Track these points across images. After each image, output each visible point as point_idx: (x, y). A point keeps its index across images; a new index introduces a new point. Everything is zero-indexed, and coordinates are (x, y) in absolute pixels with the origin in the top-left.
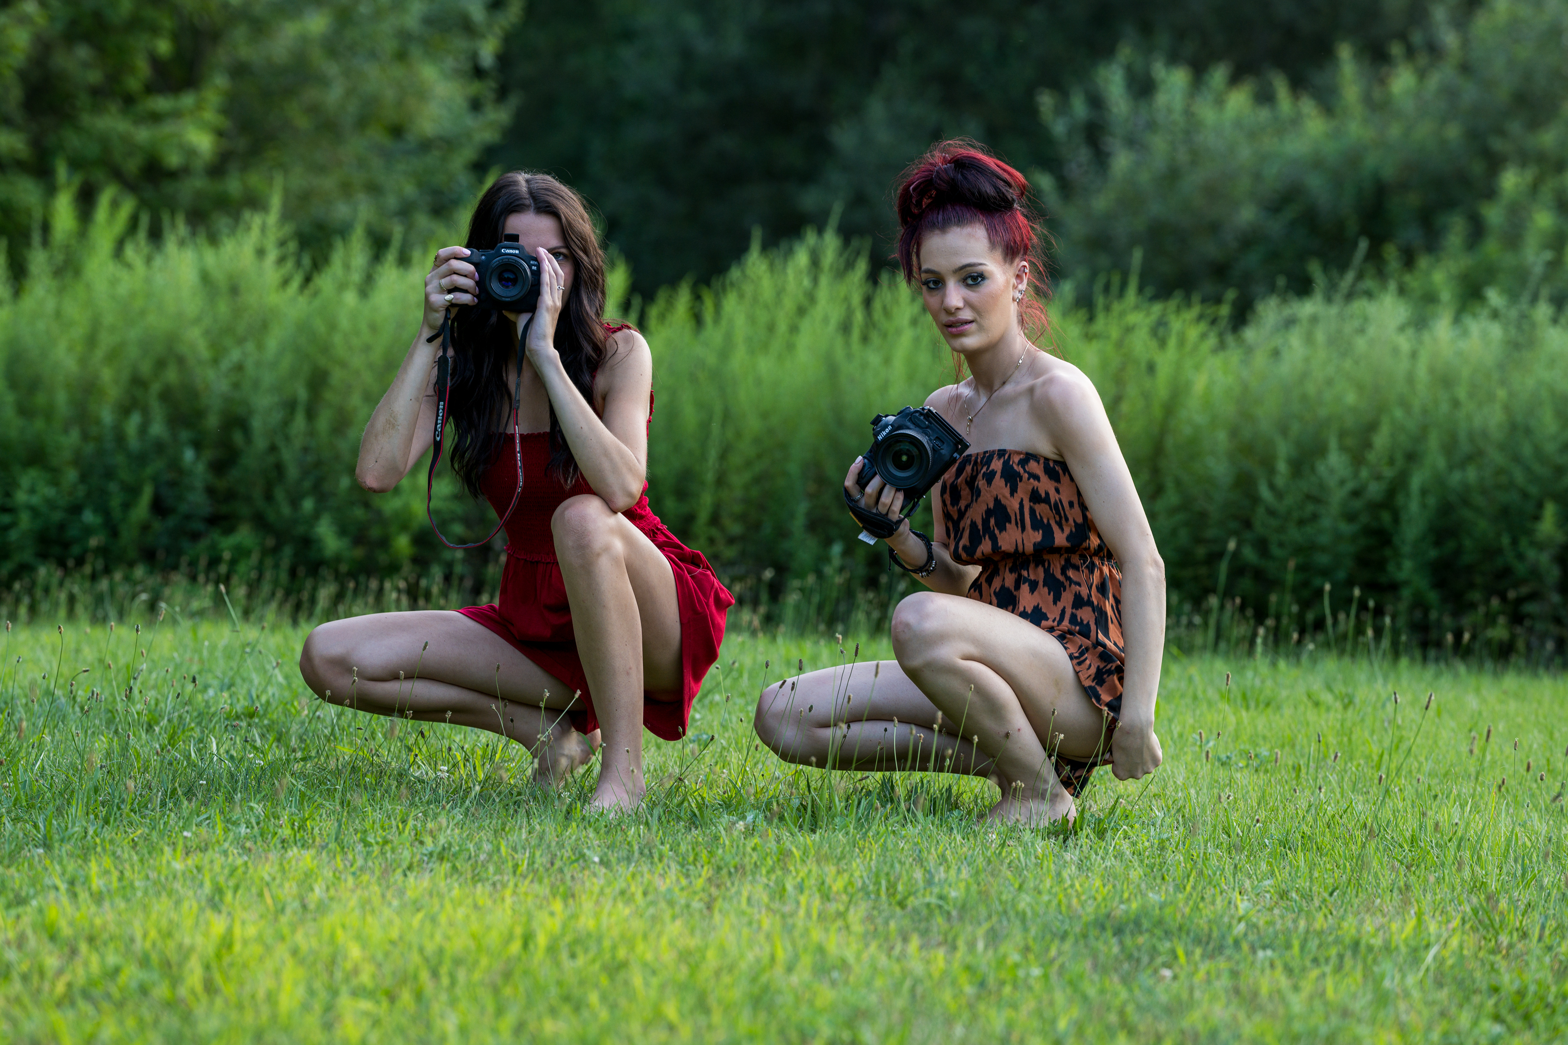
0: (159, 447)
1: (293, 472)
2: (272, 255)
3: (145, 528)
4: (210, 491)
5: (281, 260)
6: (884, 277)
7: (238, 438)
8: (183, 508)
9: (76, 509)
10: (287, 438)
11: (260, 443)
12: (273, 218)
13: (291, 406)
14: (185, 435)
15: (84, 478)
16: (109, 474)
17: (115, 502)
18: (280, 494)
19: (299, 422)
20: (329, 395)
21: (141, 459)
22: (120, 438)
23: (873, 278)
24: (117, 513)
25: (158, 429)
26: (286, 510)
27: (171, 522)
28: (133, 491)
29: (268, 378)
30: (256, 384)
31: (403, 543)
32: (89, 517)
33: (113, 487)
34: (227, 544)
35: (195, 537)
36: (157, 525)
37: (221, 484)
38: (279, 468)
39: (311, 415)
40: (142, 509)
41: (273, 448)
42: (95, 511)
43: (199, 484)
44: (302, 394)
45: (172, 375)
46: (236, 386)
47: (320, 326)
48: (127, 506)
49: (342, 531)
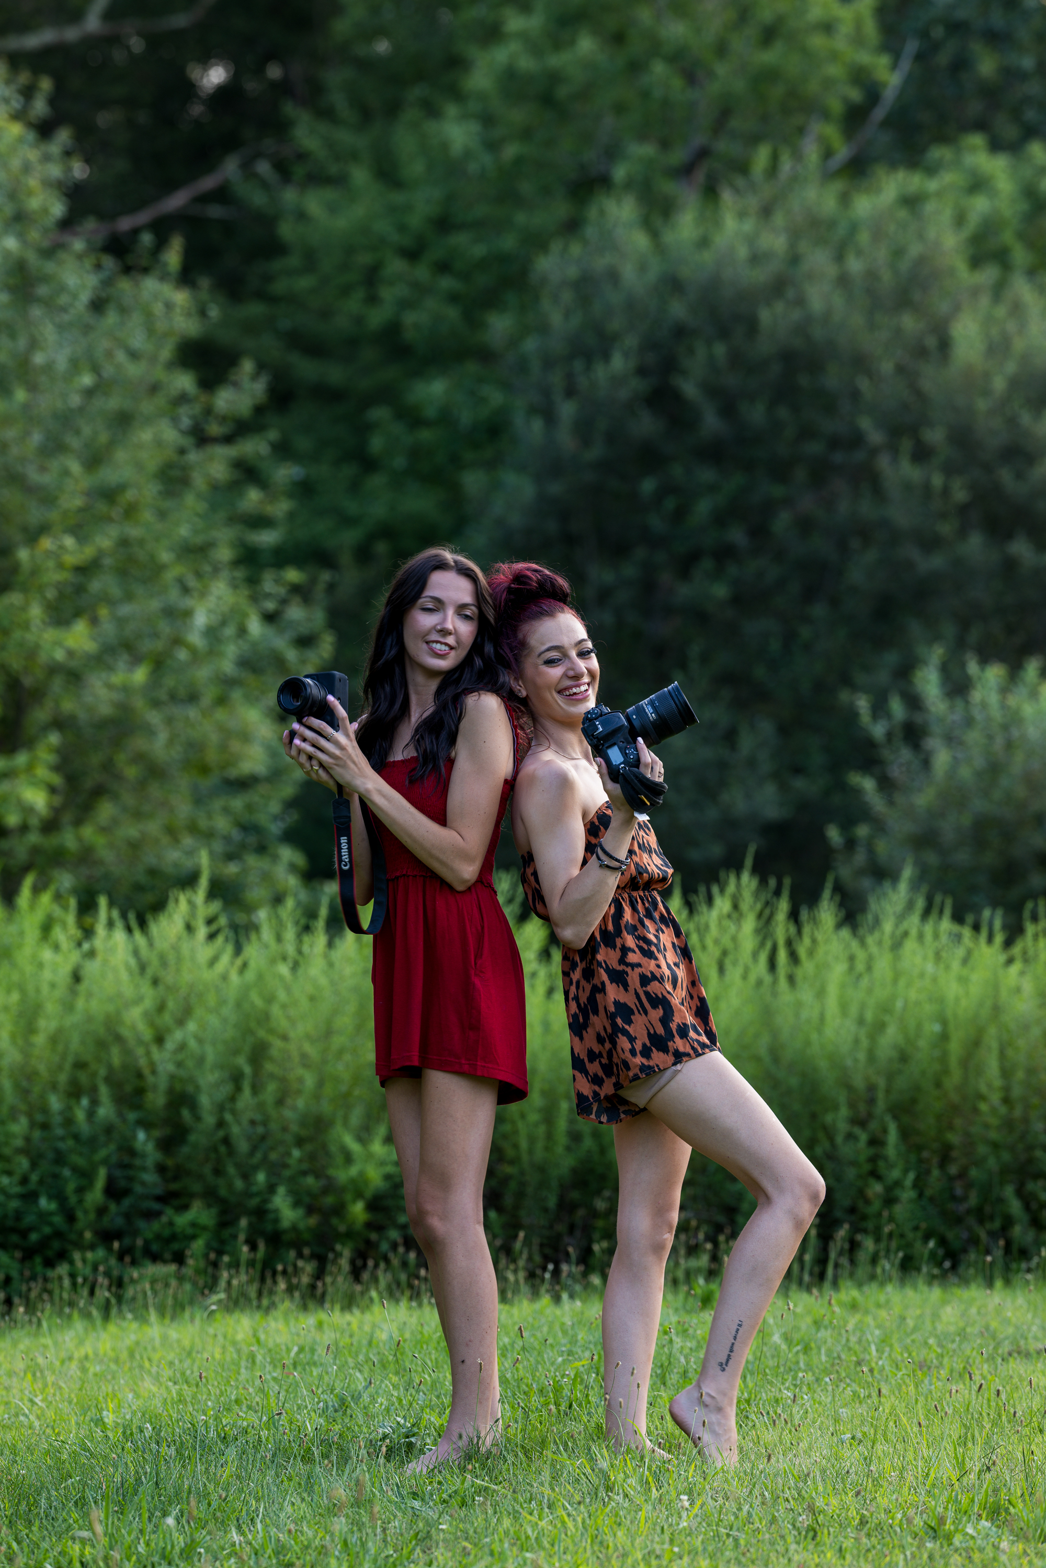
0: (109, 1130)
1: (243, 1146)
2: (202, 931)
3: (101, 1211)
4: (161, 1169)
5: (212, 937)
6: (804, 914)
7: (186, 1113)
8: (138, 1189)
9: (30, 1197)
10: (234, 1112)
11: (210, 1120)
12: (200, 895)
13: (236, 1078)
14: (132, 1116)
15: (34, 1165)
16: (60, 1159)
17: (71, 1187)
18: (231, 1170)
19: (246, 1098)
20: (269, 1067)
21: (92, 1143)
22: (69, 1121)
23: (794, 916)
24: (73, 1199)
25: (106, 1110)
26: (239, 1184)
27: (127, 1202)
28: (86, 1176)
29: (211, 1056)
30: (201, 1061)
31: (358, 1210)
32: (43, 1202)
33: (66, 1172)
34: (182, 1220)
35: (151, 1215)
36: (113, 1207)
37: (170, 1162)
38: (226, 1141)
39: (256, 1089)
40: (96, 1195)
41: (221, 1124)
42: (50, 1197)
43: (150, 1162)
44: (247, 1070)
45: (116, 1057)
46: (179, 1064)
47: (258, 1002)
48: (80, 1190)
49: (296, 1204)
